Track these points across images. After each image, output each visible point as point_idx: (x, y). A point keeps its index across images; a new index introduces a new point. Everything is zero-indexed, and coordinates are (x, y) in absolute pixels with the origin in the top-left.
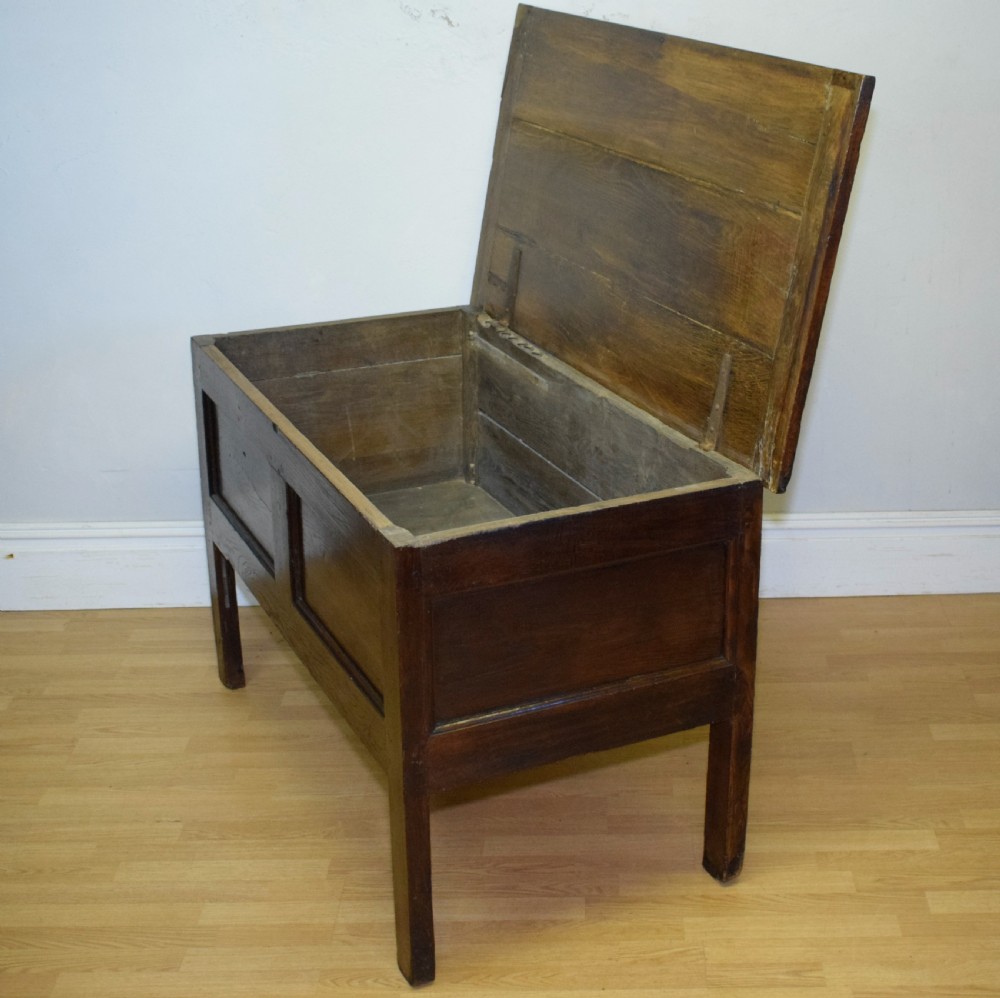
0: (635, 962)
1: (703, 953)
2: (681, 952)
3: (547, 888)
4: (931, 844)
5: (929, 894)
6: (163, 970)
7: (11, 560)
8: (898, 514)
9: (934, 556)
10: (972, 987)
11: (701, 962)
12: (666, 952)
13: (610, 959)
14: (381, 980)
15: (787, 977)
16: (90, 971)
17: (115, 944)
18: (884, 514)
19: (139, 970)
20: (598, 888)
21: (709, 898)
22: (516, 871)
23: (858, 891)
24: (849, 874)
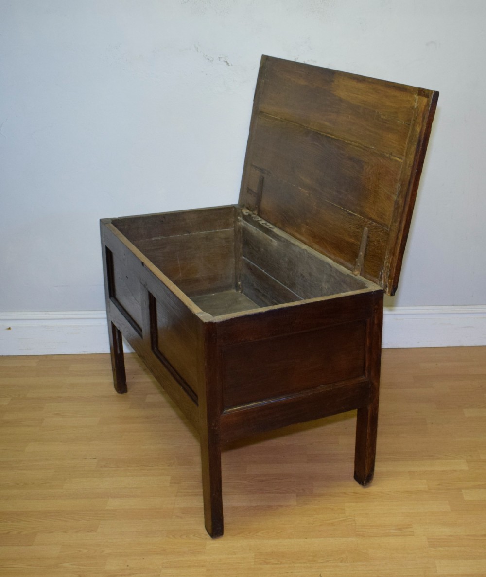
0: (321, 525)
1: (354, 520)
2: (343, 520)
3: (278, 489)
4: (464, 467)
5: (463, 491)
6: (88, 532)
7: (10, 330)
8: (447, 307)
9: (465, 327)
11: (354, 524)
12: (336, 520)
13: (309, 524)
14: (197, 535)
15: (396, 532)
16: (52, 532)
17: (65, 519)
18: (440, 307)
19: (77, 532)
20: (303, 489)
21: (357, 494)
22: (263, 481)
23: (429, 490)
24: (425, 481)
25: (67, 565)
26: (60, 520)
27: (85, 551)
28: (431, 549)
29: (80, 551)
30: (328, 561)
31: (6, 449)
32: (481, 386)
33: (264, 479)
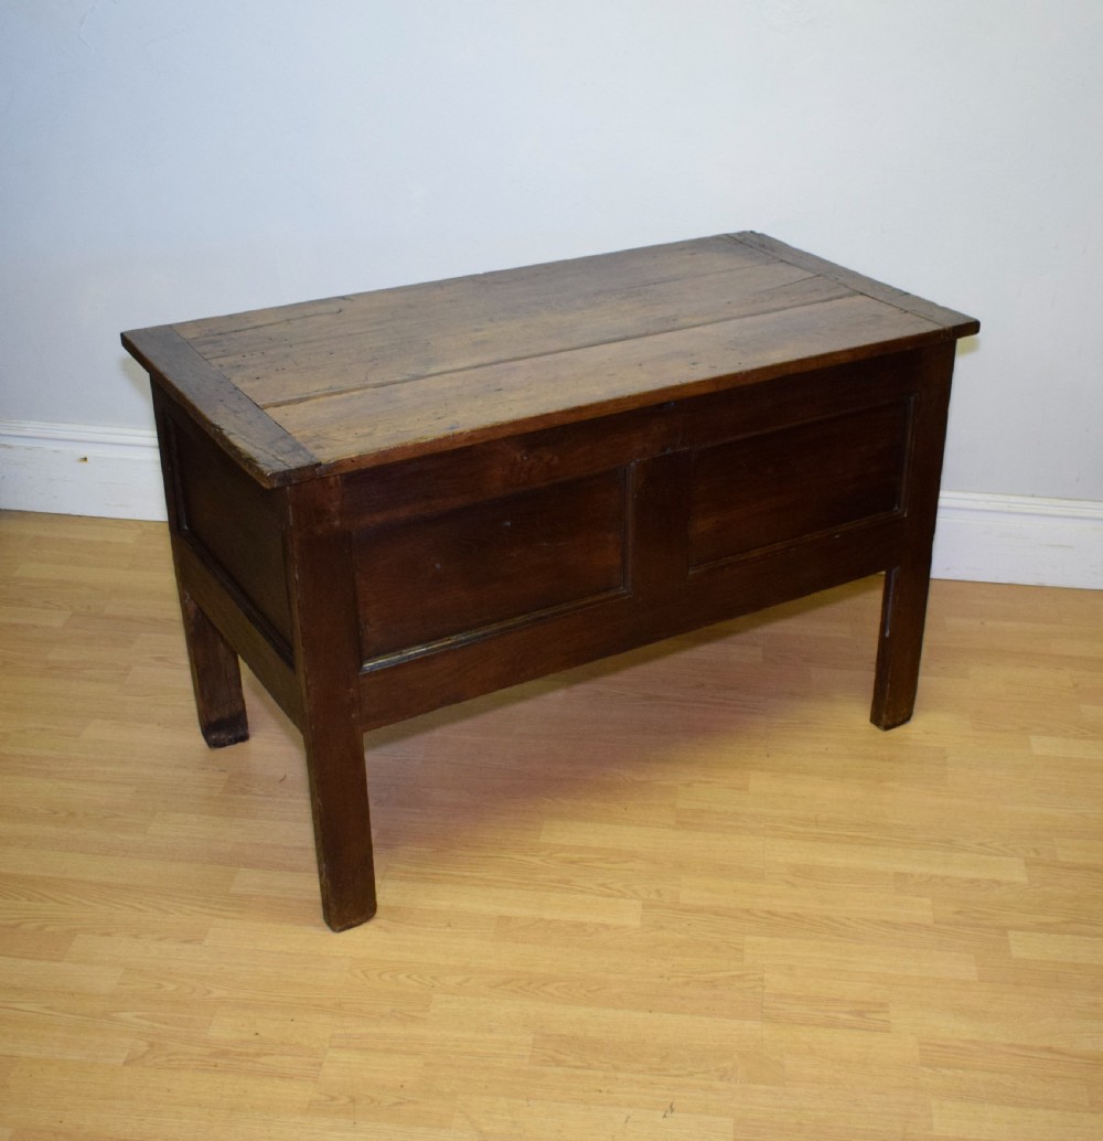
0: (687, 983)
1: (762, 980)
2: (738, 976)
3: (603, 885)
4: (1019, 876)
5: (1012, 934)
6: (186, 942)
7: (84, 464)
8: (1020, 499)
9: (1053, 546)
10: (1049, 1050)
11: (759, 990)
12: (721, 974)
13: (661, 977)
14: (414, 977)
15: (850, 1018)
16: (109, 934)
17: (140, 906)
18: (1003, 497)
19: (160, 939)
20: (658, 891)
21: (776, 915)
22: (573, 862)
23: (935, 923)
24: (927, 901)
25: (127, 1016)
26: (132, 907)
27: (170, 987)
28: (924, 1069)
29: (161, 986)
30: (691, 1074)
31: (43, 729)
32: (1076, 685)
33: (576, 856)
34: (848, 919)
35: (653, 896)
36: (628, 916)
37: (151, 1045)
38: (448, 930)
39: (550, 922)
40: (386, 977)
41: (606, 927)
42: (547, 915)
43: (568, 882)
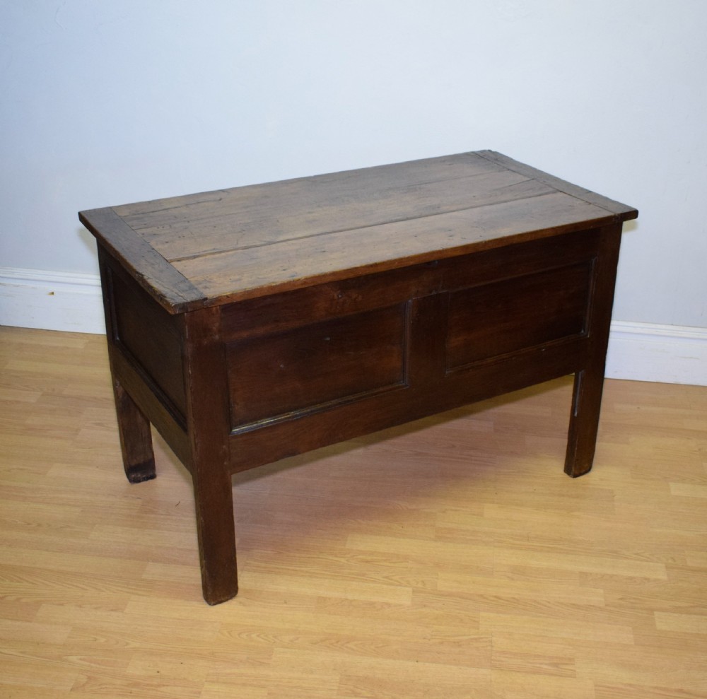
0: (442, 643)
1: (491, 641)
2: (475, 639)
3: (386, 577)
4: (662, 575)
5: (655, 612)
6: (112, 610)
7: (52, 296)
8: (664, 327)
9: (686, 358)
10: (681, 691)
11: (489, 648)
12: (465, 638)
13: (424, 638)
14: (262, 636)
15: (549, 668)
16: (62, 605)
17: (84, 586)
18: (653, 326)
19: (96, 609)
20: (423, 582)
21: (500, 599)
22: (367, 562)
23: (606, 605)
24: (602, 591)
25: (71, 658)
26: (77, 586)
27: (102, 640)
29: (96, 640)
31: (21, 469)
32: (700, 450)
33: (369, 558)
34: (549, 603)
35: (420, 585)
36: (404, 598)
37: (89, 678)
38: (285, 605)
39: (351, 601)
40: (244, 636)
41: (389, 605)
42: (350, 597)
43: (364, 575)
